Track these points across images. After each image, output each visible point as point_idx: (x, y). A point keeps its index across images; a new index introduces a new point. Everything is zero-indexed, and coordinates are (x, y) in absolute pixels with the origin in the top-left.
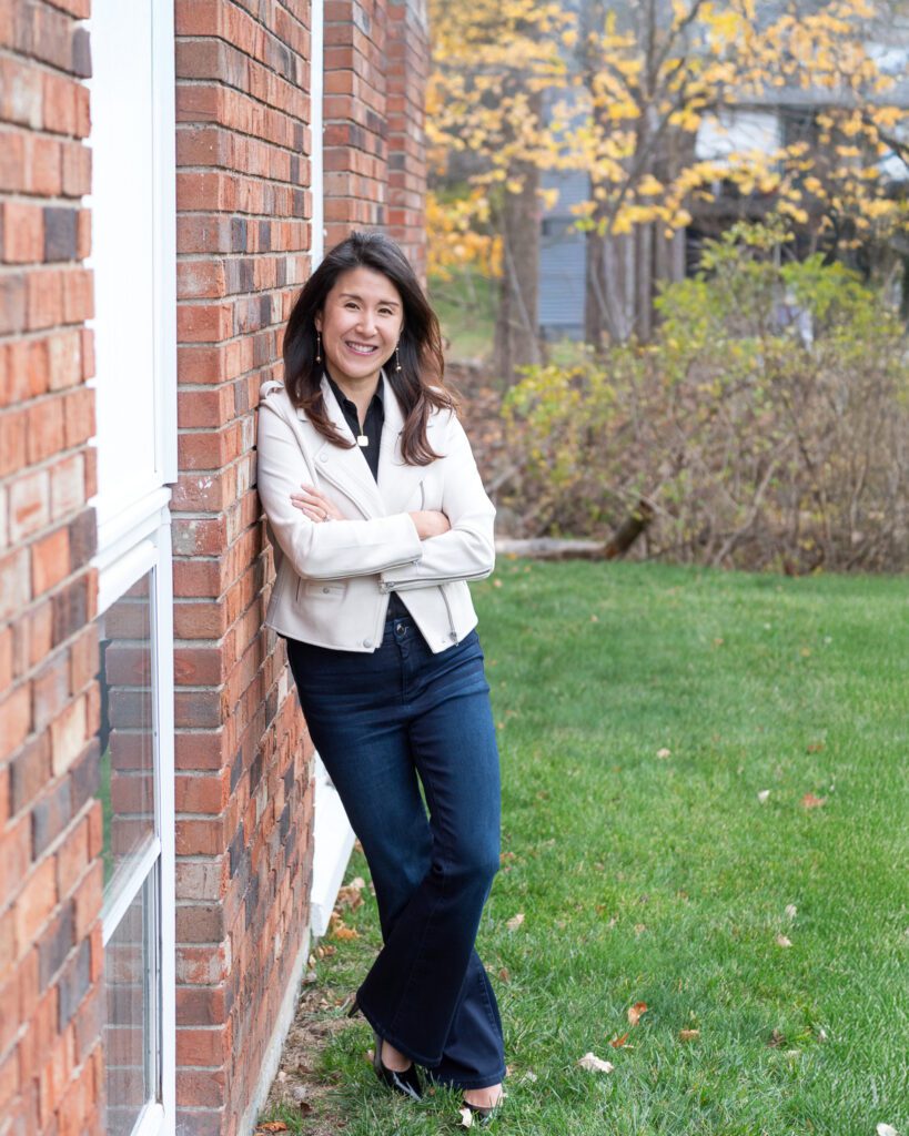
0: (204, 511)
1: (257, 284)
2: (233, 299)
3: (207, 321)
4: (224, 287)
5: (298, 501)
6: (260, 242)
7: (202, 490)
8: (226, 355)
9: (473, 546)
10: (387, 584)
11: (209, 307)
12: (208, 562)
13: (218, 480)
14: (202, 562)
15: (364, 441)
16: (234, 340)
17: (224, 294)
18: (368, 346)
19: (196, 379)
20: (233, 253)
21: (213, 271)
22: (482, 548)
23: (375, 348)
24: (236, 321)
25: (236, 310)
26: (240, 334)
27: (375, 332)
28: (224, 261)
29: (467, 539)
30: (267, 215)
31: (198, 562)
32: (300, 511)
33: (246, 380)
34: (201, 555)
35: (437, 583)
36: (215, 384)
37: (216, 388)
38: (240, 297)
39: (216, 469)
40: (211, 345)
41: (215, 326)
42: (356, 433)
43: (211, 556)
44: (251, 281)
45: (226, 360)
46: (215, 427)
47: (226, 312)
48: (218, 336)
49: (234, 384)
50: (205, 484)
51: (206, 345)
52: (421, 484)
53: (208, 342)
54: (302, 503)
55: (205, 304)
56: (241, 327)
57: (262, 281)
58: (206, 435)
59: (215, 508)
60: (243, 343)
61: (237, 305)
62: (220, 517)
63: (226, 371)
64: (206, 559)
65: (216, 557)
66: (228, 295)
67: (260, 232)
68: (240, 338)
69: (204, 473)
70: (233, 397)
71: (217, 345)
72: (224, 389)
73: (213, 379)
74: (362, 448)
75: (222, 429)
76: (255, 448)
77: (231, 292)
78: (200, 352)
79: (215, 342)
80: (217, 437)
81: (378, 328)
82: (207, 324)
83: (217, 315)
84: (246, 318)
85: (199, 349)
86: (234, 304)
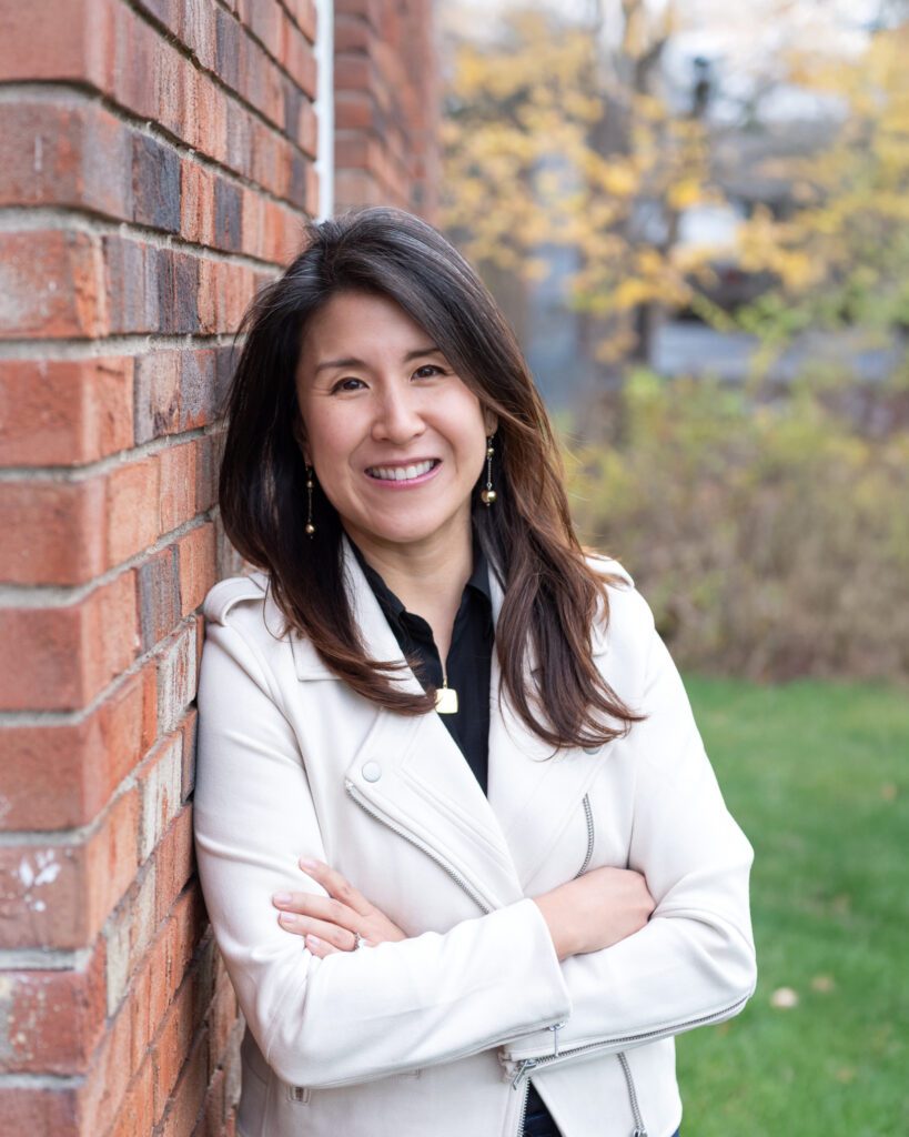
0: (36, 945)
1: (206, 319)
2: (140, 347)
3: (48, 406)
4: (102, 307)
5: (292, 910)
6: (217, 224)
7: (31, 889)
8: (109, 499)
9: (716, 952)
10: (519, 1063)
11: (52, 366)
12: (46, 1091)
13: (75, 861)
14: (30, 1092)
15: (448, 700)
16: (142, 455)
17: (102, 328)
18: (416, 462)
19: (15, 575)
20: (136, 226)
21: (65, 260)
22: (732, 954)
23: (436, 462)
24: (143, 406)
25: (144, 376)
26: (158, 437)
27: (419, 426)
28: (105, 240)
29: (700, 938)
30: (235, 175)
31: (17, 1090)
32: (298, 941)
33: (174, 548)
34: (25, 1070)
35: (618, 1048)
36: (67, 587)
37: (73, 599)
38: (159, 345)
39: (69, 828)
40: (59, 477)
41: (68, 418)
42: (431, 680)
43: (55, 1075)
44: (190, 309)
45: (107, 515)
46: (68, 711)
47: (110, 381)
48: (76, 447)
49: (136, 571)
50: (37, 871)
51: (44, 477)
52: (586, 802)
53: (51, 468)
54: (304, 920)
55: (41, 357)
56: (160, 421)
57: (221, 311)
58: (43, 732)
59: (66, 937)
60: (166, 459)
61: (146, 365)
62: (81, 962)
63: (106, 542)
64: (38, 1083)
65: (67, 1077)
66: (117, 336)
67: (217, 200)
68: (158, 447)
69: (37, 840)
70: (131, 608)
71: (78, 476)
72: (98, 596)
73: (63, 569)
74: (444, 717)
75: (89, 709)
76: (195, 704)
77: (128, 326)
78: (26, 497)
79: (69, 468)
80: (75, 739)
81: (424, 418)
82: (45, 415)
83: (76, 387)
84: (177, 397)
85: (28, 486)
86: (137, 362)
